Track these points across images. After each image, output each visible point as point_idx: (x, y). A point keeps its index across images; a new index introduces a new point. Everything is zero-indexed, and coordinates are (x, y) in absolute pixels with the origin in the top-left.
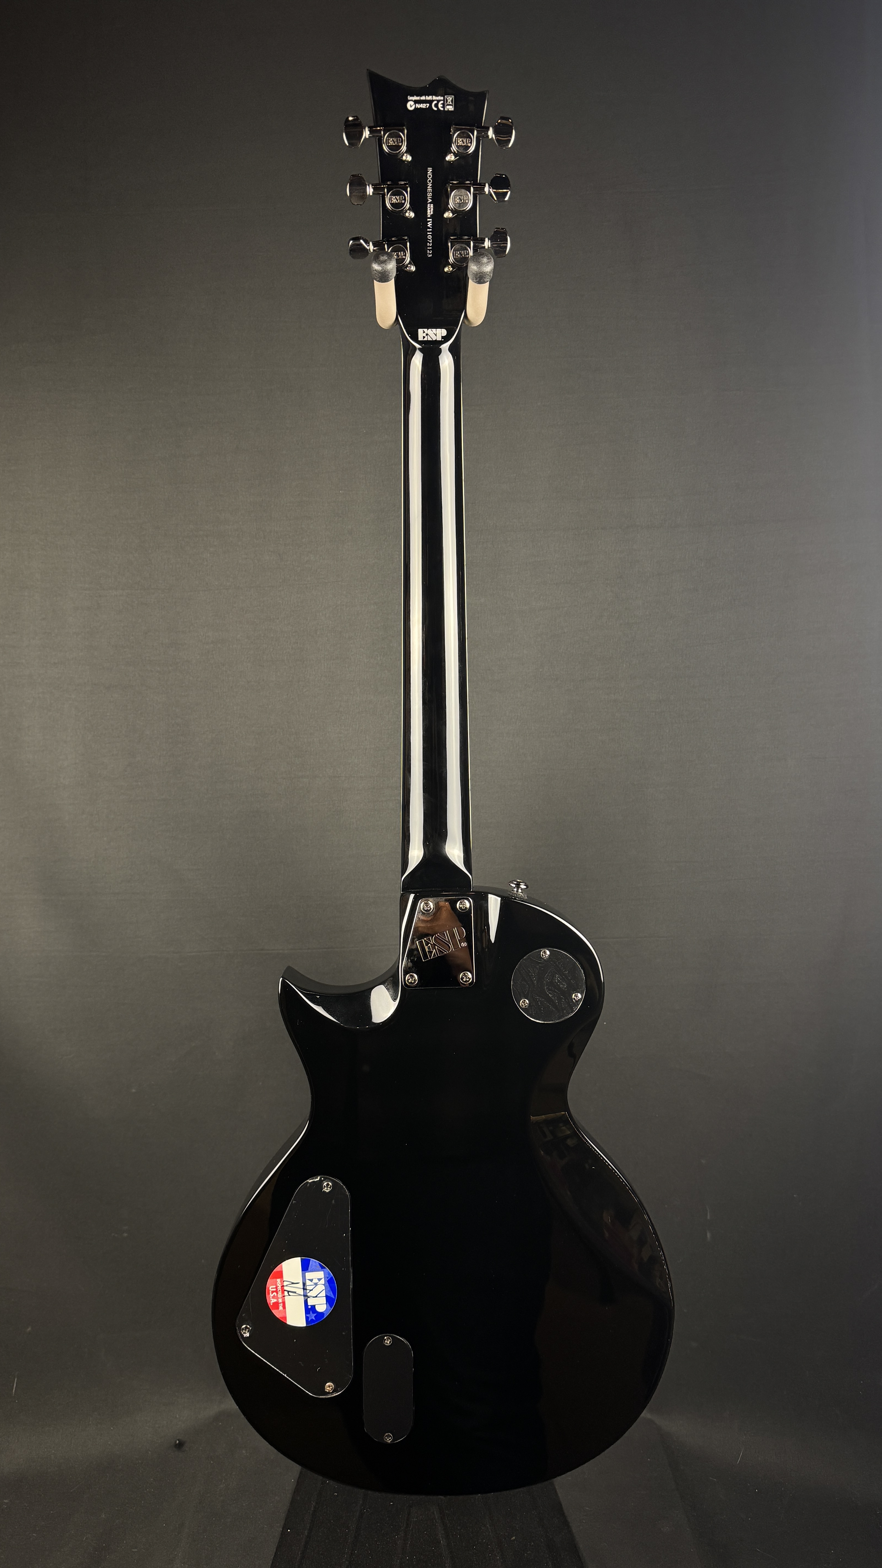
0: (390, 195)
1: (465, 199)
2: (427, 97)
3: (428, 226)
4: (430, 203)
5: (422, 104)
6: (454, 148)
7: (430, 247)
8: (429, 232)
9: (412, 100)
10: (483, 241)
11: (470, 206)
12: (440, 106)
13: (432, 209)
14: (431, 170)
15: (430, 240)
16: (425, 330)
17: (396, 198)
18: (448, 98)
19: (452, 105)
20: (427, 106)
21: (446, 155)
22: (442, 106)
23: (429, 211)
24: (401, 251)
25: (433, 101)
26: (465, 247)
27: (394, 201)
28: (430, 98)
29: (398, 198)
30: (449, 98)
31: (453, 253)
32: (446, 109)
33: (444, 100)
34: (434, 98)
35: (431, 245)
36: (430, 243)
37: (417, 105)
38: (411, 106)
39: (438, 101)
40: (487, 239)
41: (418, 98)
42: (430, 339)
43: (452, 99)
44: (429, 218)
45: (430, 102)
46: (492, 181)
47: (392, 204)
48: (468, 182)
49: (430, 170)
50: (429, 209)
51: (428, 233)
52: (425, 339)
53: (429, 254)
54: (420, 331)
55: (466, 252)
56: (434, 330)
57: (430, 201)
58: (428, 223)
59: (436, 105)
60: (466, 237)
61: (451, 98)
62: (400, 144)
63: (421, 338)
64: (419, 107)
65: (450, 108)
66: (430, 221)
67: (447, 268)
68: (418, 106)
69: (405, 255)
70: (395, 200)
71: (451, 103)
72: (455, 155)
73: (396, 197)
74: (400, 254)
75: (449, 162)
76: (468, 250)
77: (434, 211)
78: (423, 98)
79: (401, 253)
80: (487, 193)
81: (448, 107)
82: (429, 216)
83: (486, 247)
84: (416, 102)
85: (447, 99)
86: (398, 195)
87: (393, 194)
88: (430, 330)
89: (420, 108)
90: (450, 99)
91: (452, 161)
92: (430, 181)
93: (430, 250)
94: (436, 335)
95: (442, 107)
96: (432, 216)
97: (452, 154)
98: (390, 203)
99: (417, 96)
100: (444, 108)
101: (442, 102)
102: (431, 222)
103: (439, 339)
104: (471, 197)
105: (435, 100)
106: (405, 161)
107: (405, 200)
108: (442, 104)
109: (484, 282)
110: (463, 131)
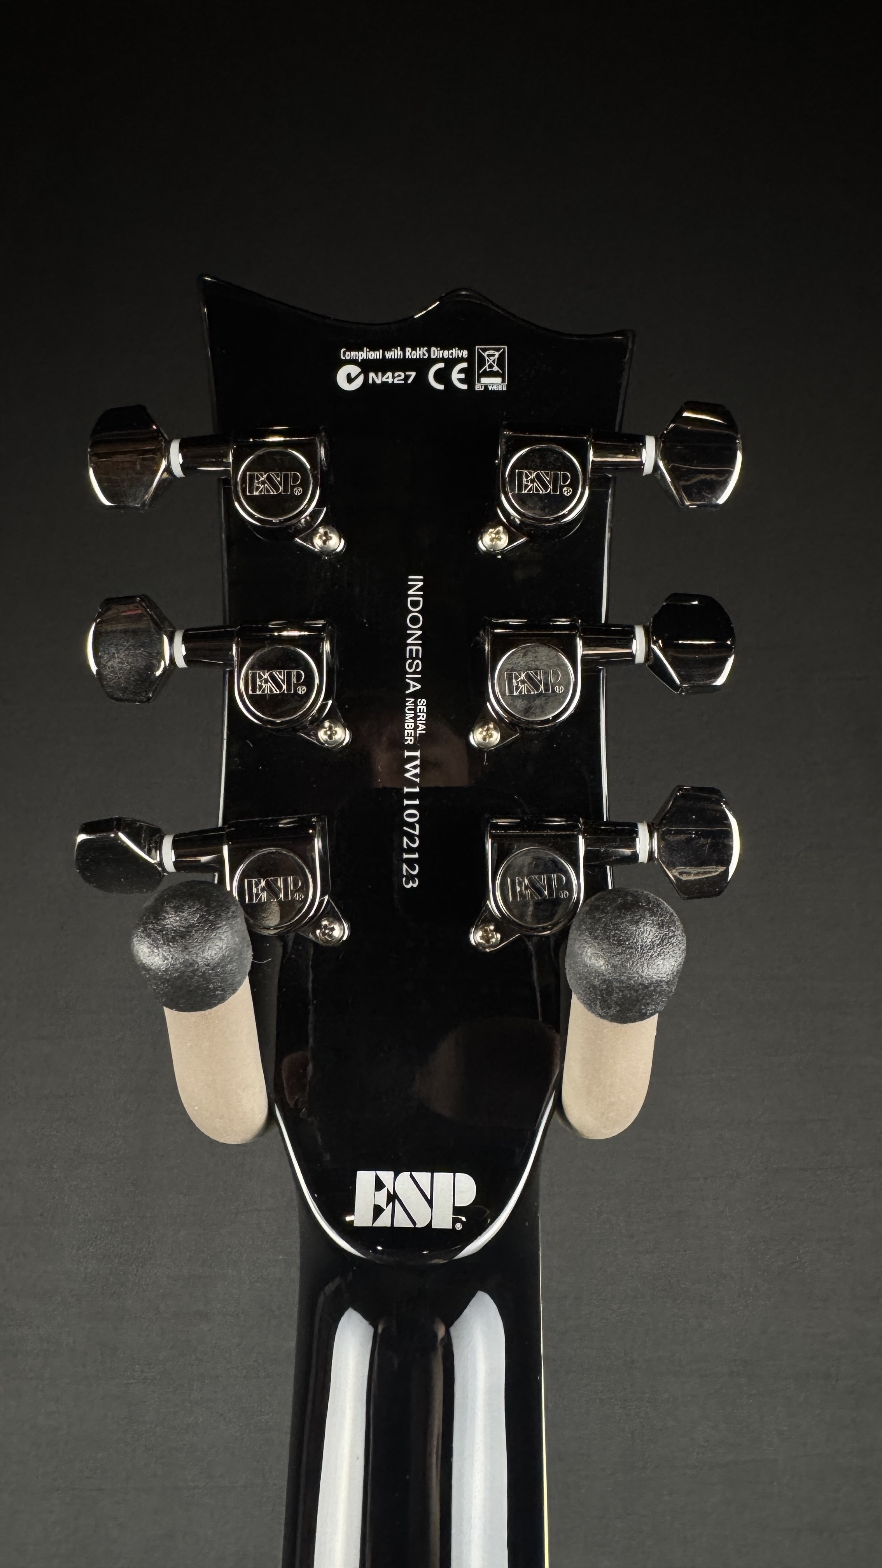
0: (252, 667)
1: (552, 680)
2: (408, 350)
3: (407, 775)
4: (412, 695)
5: (389, 374)
6: (508, 505)
7: (410, 850)
8: (411, 796)
9: (354, 362)
10: (630, 836)
11: (572, 703)
12: (456, 376)
13: (423, 717)
14: (421, 584)
15: (412, 826)
16: (386, 1176)
17: (272, 676)
18: (485, 354)
19: (502, 376)
20: (407, 377)
21: (479, 533)
22: (462, 376)
23: (409, 723)
24: (285, 874)
25: (432, 362)
26: (555, 863)
27: (269, 688)
28: (420, 353)
29: (280, 676)
30: (491, 352)
31: (503, 885)
32: (478, 387)
33: (470, 360)
34: (436, 353)
35: (415, 846)
36: (411, 838)
37: (372, 375)
38: (350, 379)
39: (451, 363)
40: (643, 830)
41: (377, 355)
42: (402, 1221)
43: (502, 356)
44: (411, 748)
45: (423, 366)
46: (656, 617)
47: (257, 701)
48: (562, 621)
49: (416, 582)
50: (410, 715)
51: (406, 802)
52: (384, 1221)
53: (410, 878)
54: (365, 1179)
55: (559, 880)
56: (423, 1177)
57: (414, 687)
58: (408, 767)
59: (443, 376)
60: (557, 821)
61: (497, 354)
62: (298, 492)
63: (361, 1217)
64: (378, 381)
65: (496, 383)
66: (414, 758)
67: (480, 933)
68: (376, 378)
69: (304, 889)
70: (270, 684)
71: (496, 368)
72: (513, 531)
73: (276, 673)
74: (280, 883)
75: (490, 555)
76: (566, 873)
77: (427, 723)
78: (395, 354)
79: (286, 883)
80: (640, 658)
81: (485, 380)
82: (410, 741)
83: (643, 858)
84: (366, 366)
85: (480, 355)
86: (279, 668)
87: (263, 664)
88: (405, 1176)
89: (384, 384)
90: (492, 355)
91: (502, 552)
92: (415, 620)
93: (410, 863)
94: (430, 1202)
95: (460, 380)
96: (421, 742)
97: (501, 528)
98: (250, 698)
99: (373, 348)
100: (471, 385)
101: (465, 365)
102: (418, 762)
103: (443, 1220)
104: (576, 677)
105: (437, 360)
106: (323, 552)
107: (309, 682)
108: (461, 371)
109: (643, 1016)
110: (537, 447)
